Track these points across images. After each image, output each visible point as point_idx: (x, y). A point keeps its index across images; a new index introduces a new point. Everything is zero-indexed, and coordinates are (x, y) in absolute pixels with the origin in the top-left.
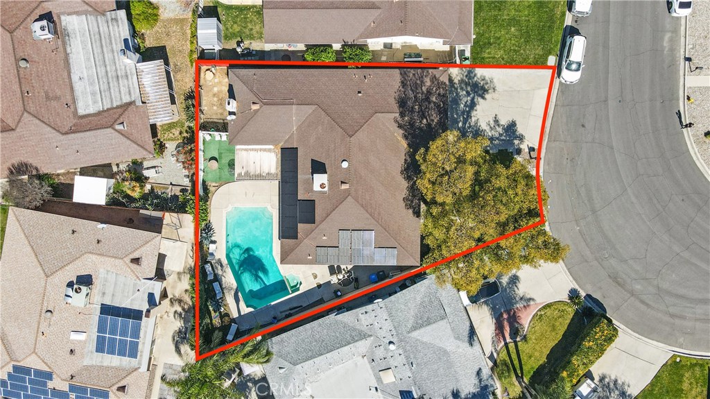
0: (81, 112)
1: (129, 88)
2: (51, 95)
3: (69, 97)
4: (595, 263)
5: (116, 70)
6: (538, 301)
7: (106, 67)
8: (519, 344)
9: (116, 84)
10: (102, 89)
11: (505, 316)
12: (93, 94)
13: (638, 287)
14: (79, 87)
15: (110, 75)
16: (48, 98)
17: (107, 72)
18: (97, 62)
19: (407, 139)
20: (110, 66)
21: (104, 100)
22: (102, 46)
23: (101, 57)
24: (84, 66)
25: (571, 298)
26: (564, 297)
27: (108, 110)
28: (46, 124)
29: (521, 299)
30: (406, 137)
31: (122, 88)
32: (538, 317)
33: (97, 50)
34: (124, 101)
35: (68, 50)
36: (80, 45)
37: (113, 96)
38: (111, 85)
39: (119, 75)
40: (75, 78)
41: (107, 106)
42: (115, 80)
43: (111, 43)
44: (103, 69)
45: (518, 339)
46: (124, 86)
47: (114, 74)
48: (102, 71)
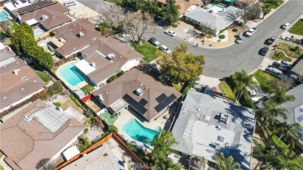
0: (54, 132)
1: (65, 117)
2: (40, 133)
3: (47, 130)
4: (215, 73)
5: (58, 116)
6: (216, 86)
7: (54, 117)
8: (225, 96)
9: (61, 118)
10: (57, 122)
11: (214, 94)
12: (55, 125)
13: (229, 70)
14: (48, 127)
15: (57, 118)
16: (40, 134)
17: (56, 118)
18: (50, 118)
19: (150, 75)
20: (55, 116)
21: (59, 124)
22: (49, 114)
23: (51, 116)
24: (47, 121)
25: (221, 81)
26: (220, 82)
27: (63, 125)
28: (44, 140)
29: (213, 89)
30: (149, 75)
31: (63, 118)
32: (220, 88)
33: (49, 115)
34: (66, 120)
35: (39, 121)
36: (42, 117)
37: (62, 122)
38: (59, 120)
39: (60, 116)
40: (46, 125)
41: (61, 125)
42: (59, 118)
43: (52, 111)
44: (54, 118)
45: (224, 96)
46: (64, 117)
47: (58, 117)
48: (54, 119)
